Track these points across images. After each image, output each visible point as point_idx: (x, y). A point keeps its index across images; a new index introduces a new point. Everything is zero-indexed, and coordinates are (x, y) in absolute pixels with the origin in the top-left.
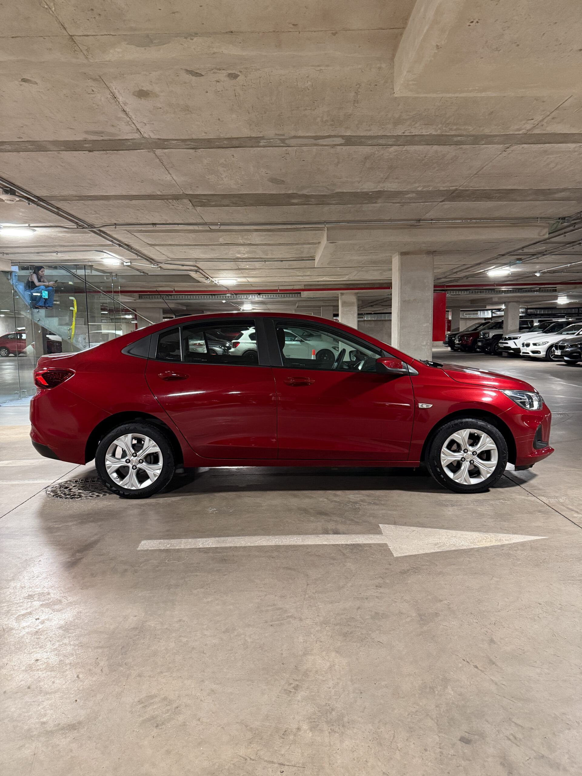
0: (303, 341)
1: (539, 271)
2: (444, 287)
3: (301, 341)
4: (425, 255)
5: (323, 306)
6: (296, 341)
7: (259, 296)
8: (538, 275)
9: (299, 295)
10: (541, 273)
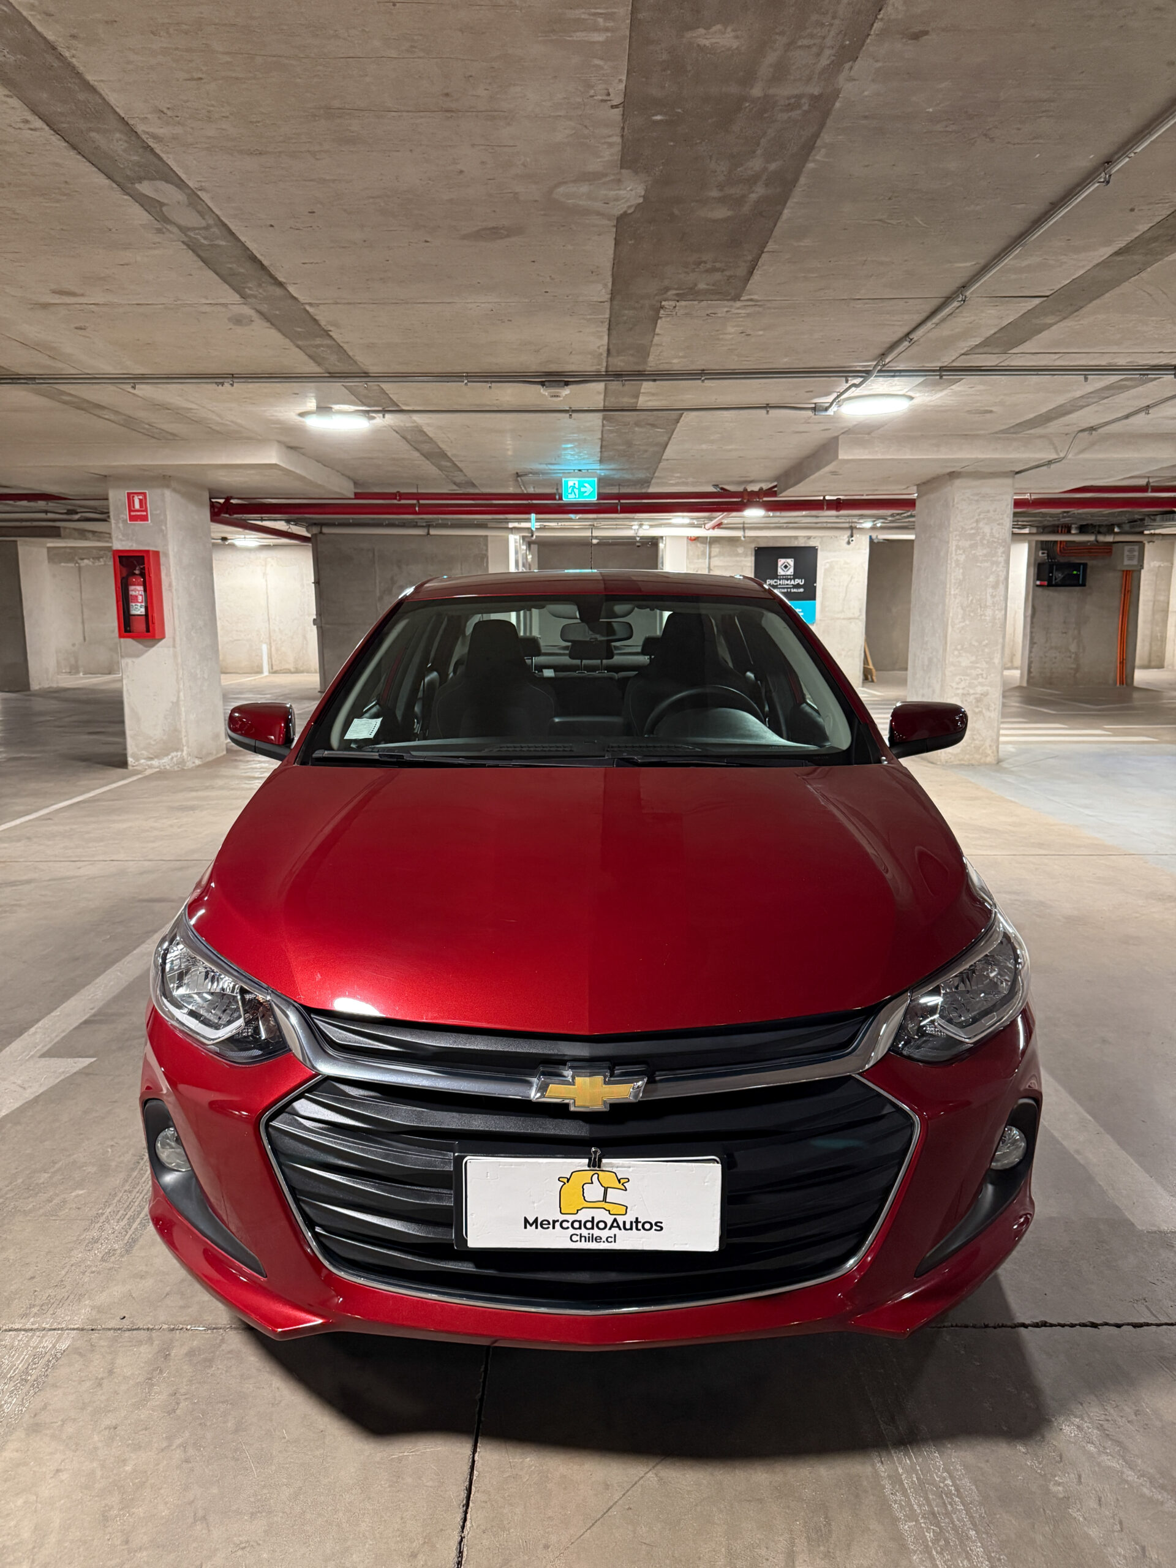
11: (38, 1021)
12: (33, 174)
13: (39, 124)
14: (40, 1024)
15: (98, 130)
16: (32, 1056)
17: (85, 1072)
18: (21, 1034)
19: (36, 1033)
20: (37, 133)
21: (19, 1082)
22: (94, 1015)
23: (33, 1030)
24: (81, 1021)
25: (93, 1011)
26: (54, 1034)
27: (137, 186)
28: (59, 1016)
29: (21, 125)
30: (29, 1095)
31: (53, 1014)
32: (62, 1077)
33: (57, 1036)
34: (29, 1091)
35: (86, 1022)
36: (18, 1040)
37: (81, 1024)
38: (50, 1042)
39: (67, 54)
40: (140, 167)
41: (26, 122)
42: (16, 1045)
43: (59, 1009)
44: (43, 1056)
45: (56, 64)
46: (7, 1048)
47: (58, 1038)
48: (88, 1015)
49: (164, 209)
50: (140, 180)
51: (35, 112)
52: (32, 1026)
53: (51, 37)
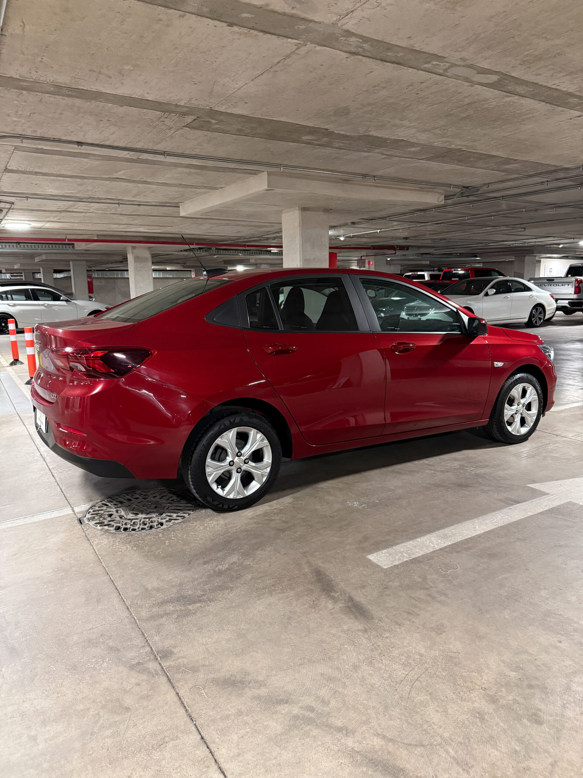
0: (70, 301)
1: (344, 235)
2: (245, 247)
3: (67, 301)
4: (322, 213)
5: (73, 260)
6: (62, 300)
7: (18, 246)
8: (342, 239)
9: (71, 246)
10: (345, 237)
11: (541, 513)
12: (546, 66)
13: (553, 87)
14: (541, 510)
15: (531, 91)
16: (553, 495)
17: (534, 482)
18: (553, 509)
19: (545, 506)
20: (552, 83)
21: (562, 487)
22: (512, 505)
23: (546, 509)
24: (521, 504)
25: (511, 507)
26: (537, 502)
27: (499, 77)
28: (530, 512)
29: (559, 84)
30: (559, 482)
31: (532, 514)
32: (544, 483)
33: (537, 500)
34: (559, 483)
35: (519, 502)
36: (556, 506)
37: (522, 502)
38: (541, 499)
39: (554, 106)
40: (505, 85)
41: (558, 86)
42: (556, 503)
43: (527, 516)
44: (547, 494)
45: (555, 103)
46: (562, 503)
47: (536, 499)
48: (515, 506)
49: (476, 72)
50: (499, 80)
51: (556, 89)
52: (546, 511)
53: (560, 108)
